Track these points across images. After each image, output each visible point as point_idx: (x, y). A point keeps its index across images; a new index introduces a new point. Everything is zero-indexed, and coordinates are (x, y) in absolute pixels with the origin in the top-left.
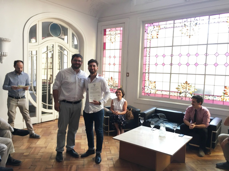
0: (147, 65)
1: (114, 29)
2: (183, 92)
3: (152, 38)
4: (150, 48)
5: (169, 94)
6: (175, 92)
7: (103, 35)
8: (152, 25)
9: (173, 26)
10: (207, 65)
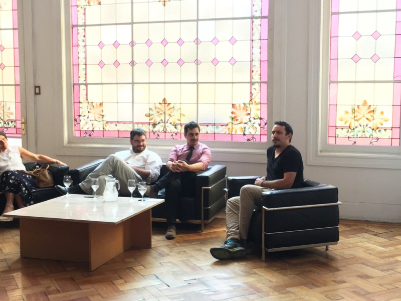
2: (159, 123)
3: (89, 3)
6: (143, 123)
10: (199, 63)
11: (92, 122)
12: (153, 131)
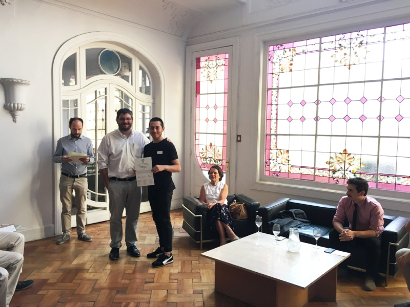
0: (273, 121)
1: (215, 56)
2: (339, 170)
3: (282, 70)
4: (278, 89)
5: (314, 173)
6: (324, 169)
7: (195, 68)
8: (280, 47)
9: (318, 49)
10: (382, 118)
11: (279, 165)
12: (332, 177)
